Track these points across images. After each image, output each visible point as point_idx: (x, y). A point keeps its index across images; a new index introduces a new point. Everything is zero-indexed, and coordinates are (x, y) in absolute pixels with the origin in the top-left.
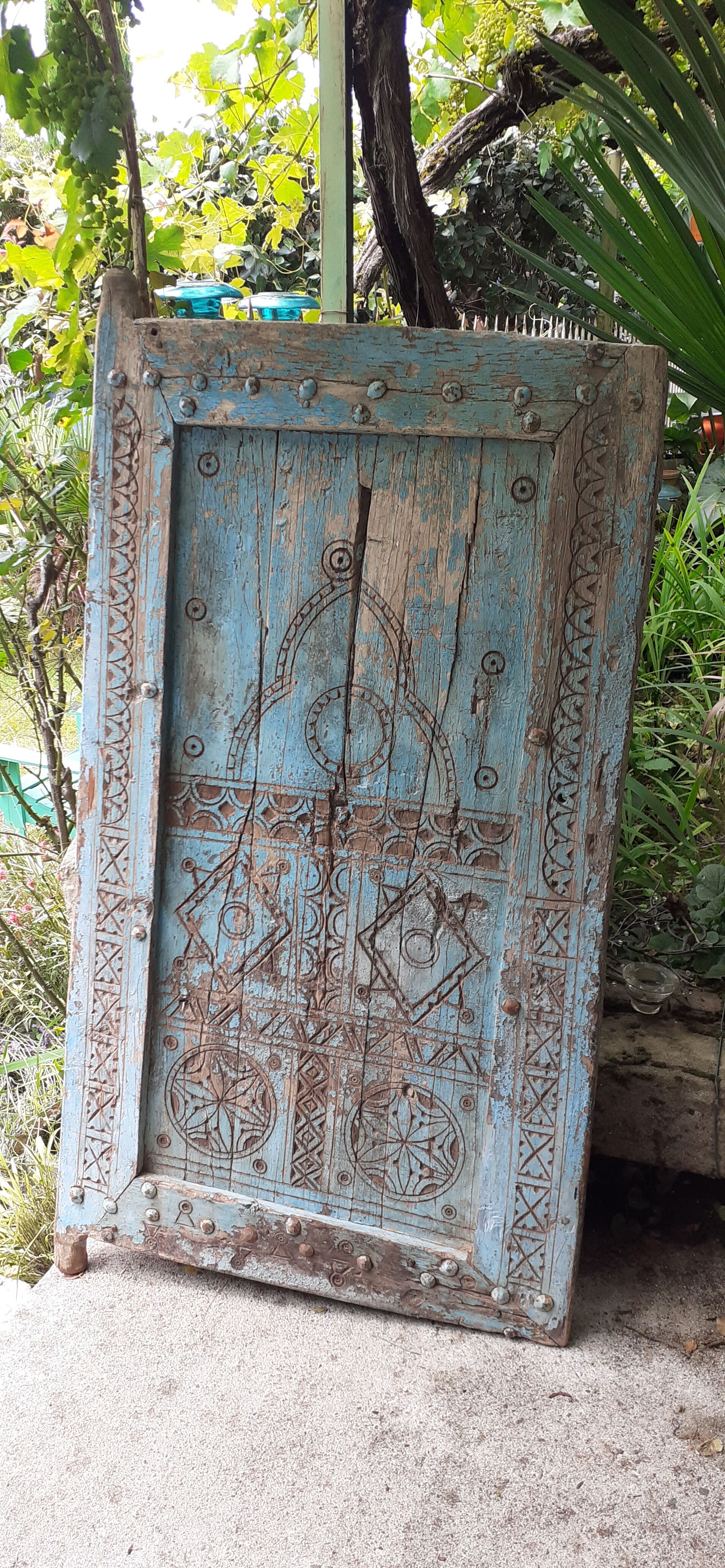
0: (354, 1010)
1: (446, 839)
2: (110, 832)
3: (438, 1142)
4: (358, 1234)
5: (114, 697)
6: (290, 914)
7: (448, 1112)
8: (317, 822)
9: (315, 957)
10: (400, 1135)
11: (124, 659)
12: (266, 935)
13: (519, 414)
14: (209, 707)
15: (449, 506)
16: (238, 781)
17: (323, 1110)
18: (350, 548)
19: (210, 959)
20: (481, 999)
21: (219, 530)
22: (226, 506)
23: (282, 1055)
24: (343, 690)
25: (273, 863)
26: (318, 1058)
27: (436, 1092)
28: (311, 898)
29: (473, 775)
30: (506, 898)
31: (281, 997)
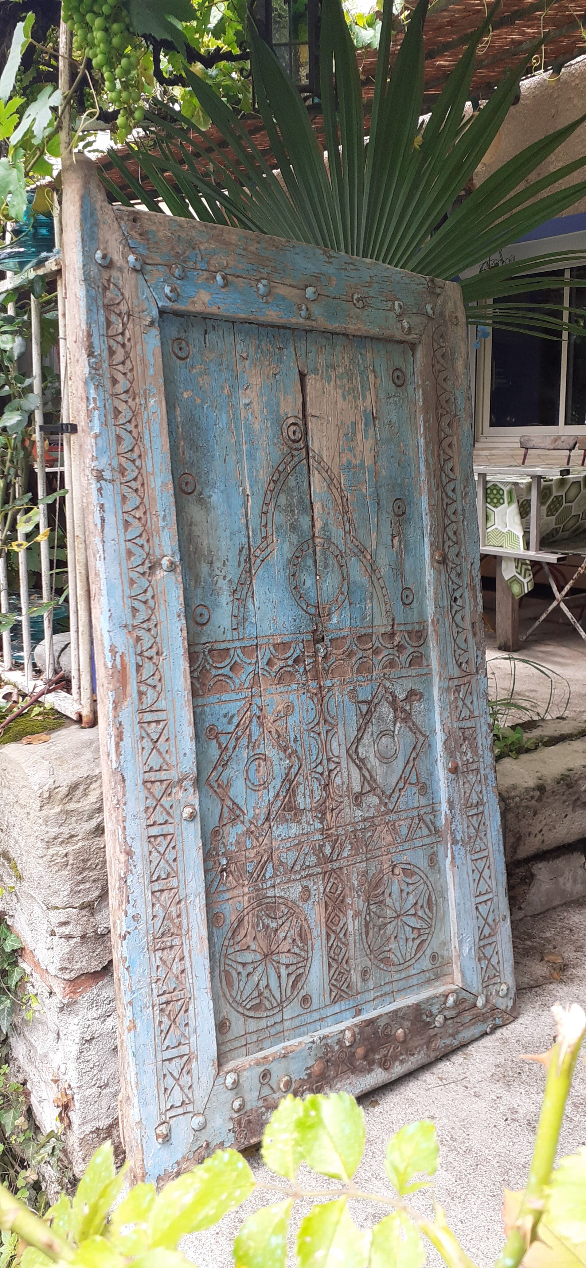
0: (354, 818)
1: (391, 651)
2: (148, 717)
3: (420, 903)
5: (137, 575)
6: (299, 750)
8: (307, 661)
9: (322, 782)
10: (396, 912)
11: (140, 536)
12: (284, 776)
13: (399, 321)
14: (210, 576)
15: (358, 390)
16: (243, 639)
17: (345, 920)
18: (300, 422)
19: (242, 819)
20: (429, 772)
21: (198, 409)
22: (201, 387)
23: (310, 884)
24: (311, 543)
25: (280, 707)
26: (336, 873)
27: (413, 862)
28: (312, 730)
29: (400, 596)
30: (431, 686)
31: (303, 829)
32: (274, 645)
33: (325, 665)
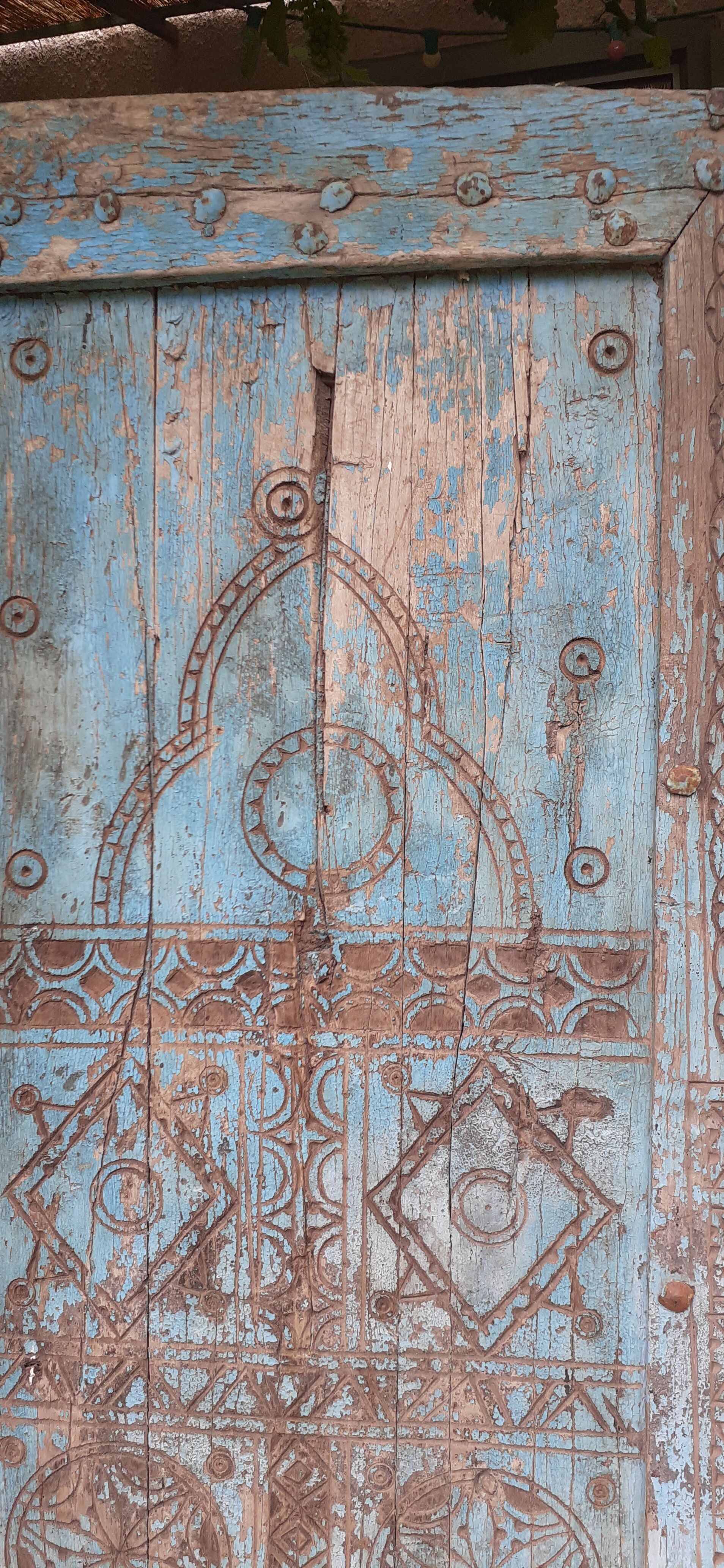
0: (370, 1343)
1: (520, 991)
6: (232, 1171)
7: (565, 1514)
8: (277, 985)
9: (287, 1249)
12: (186, 1218)
13: (598, 217)
14: (52, 795)
15: (477, 393)
16: (115, 925)
17: (322, 1545)
18: (303, 480)
19: (79, 1278)
20: (613, 1288)
21: (55, 470)
22: (66, 430)
23: (234, 1448)
24: (308, 736)
25: (193, 1075)
26: (306, 1444)
27: (540, 1479)
28: (271, 1134)
29: (561, 864)
30: (645, 1089)
31: (225, 1335)
32: (191, 944)
33: (321, 1000)
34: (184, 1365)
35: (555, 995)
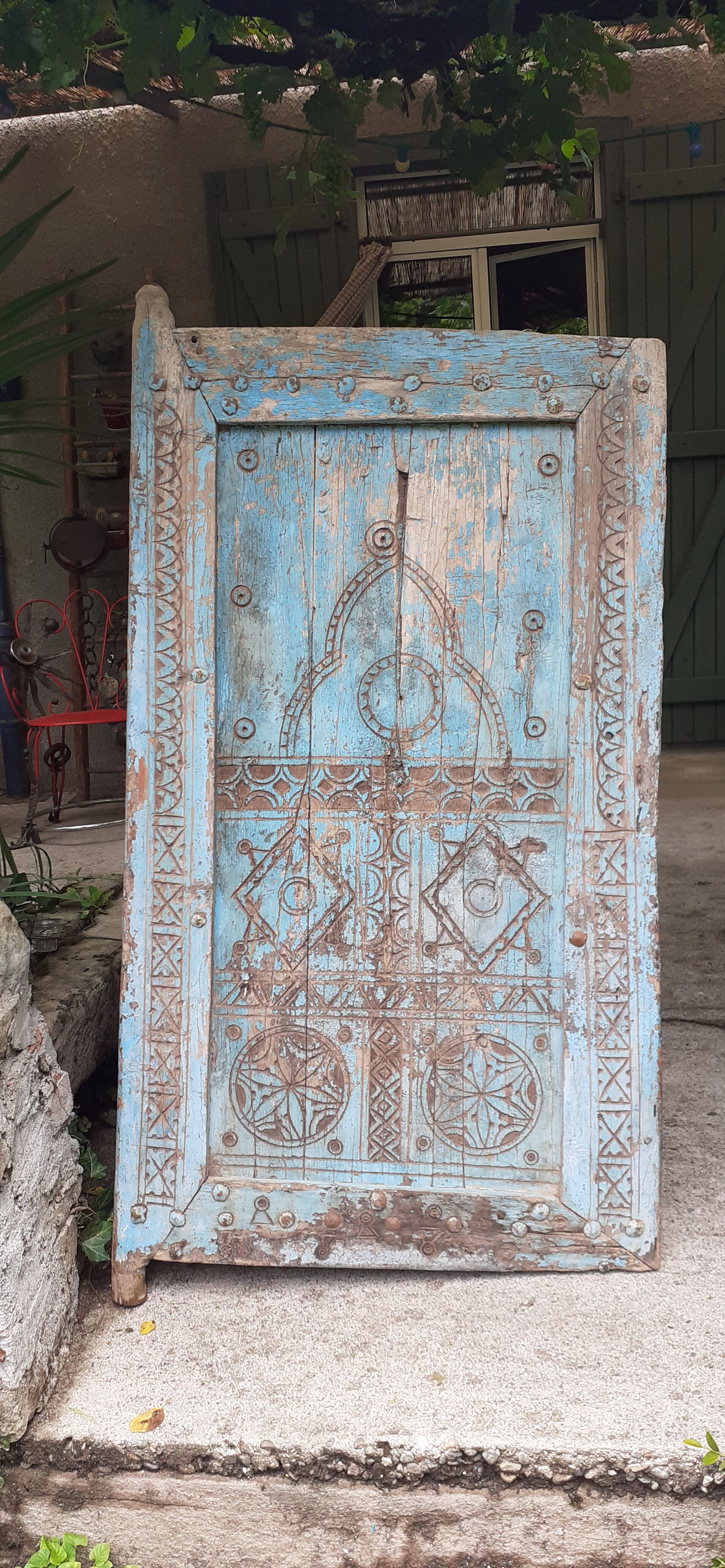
0: (423, 969)
1: (500, 790)
2: (163, 821)
3: (516, 1087)
4: (446, 1195)
5: (164, 685)
6: (352, 882)
7: (522, 1056)
8: (375, 788)
9: (381, 921)
10: (477, 1088)
11: (173, 647)
12: (329, 906)
13: (544, 399)
14: (259, 690)
15: (482, 484)
16: (292, 757)
17: (398, 1076)
18: (391, 527)
19: (272, 939)
20: (546, 938)
21: (261, 520)
22: (267, 498)
23: (352, 1025)
24: (393, 660)
25: (332, 833)
26: (390, 1023)
27: (509, 1038)
28: (372, 863)
29: (522, 726)
30: (562, 838)
31: (348, 966)
32: (331, 767)
33: (398, 795)
34: (326, 983)
35: (518, 792)
